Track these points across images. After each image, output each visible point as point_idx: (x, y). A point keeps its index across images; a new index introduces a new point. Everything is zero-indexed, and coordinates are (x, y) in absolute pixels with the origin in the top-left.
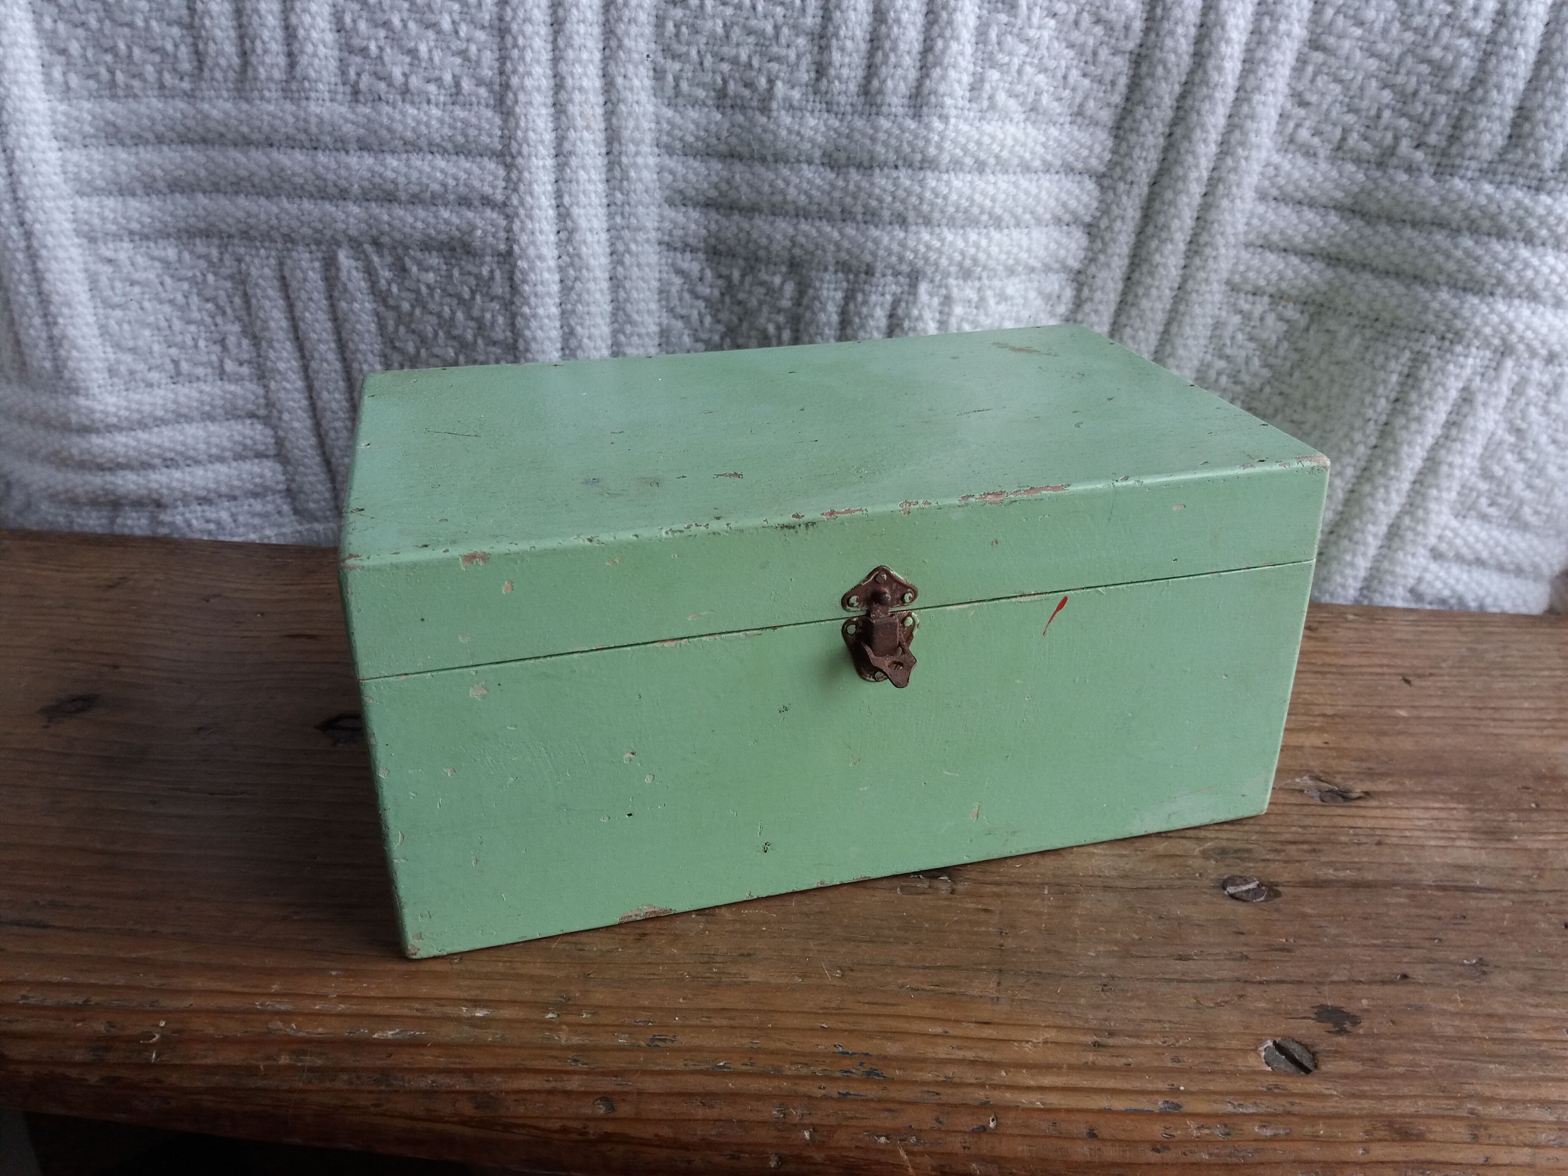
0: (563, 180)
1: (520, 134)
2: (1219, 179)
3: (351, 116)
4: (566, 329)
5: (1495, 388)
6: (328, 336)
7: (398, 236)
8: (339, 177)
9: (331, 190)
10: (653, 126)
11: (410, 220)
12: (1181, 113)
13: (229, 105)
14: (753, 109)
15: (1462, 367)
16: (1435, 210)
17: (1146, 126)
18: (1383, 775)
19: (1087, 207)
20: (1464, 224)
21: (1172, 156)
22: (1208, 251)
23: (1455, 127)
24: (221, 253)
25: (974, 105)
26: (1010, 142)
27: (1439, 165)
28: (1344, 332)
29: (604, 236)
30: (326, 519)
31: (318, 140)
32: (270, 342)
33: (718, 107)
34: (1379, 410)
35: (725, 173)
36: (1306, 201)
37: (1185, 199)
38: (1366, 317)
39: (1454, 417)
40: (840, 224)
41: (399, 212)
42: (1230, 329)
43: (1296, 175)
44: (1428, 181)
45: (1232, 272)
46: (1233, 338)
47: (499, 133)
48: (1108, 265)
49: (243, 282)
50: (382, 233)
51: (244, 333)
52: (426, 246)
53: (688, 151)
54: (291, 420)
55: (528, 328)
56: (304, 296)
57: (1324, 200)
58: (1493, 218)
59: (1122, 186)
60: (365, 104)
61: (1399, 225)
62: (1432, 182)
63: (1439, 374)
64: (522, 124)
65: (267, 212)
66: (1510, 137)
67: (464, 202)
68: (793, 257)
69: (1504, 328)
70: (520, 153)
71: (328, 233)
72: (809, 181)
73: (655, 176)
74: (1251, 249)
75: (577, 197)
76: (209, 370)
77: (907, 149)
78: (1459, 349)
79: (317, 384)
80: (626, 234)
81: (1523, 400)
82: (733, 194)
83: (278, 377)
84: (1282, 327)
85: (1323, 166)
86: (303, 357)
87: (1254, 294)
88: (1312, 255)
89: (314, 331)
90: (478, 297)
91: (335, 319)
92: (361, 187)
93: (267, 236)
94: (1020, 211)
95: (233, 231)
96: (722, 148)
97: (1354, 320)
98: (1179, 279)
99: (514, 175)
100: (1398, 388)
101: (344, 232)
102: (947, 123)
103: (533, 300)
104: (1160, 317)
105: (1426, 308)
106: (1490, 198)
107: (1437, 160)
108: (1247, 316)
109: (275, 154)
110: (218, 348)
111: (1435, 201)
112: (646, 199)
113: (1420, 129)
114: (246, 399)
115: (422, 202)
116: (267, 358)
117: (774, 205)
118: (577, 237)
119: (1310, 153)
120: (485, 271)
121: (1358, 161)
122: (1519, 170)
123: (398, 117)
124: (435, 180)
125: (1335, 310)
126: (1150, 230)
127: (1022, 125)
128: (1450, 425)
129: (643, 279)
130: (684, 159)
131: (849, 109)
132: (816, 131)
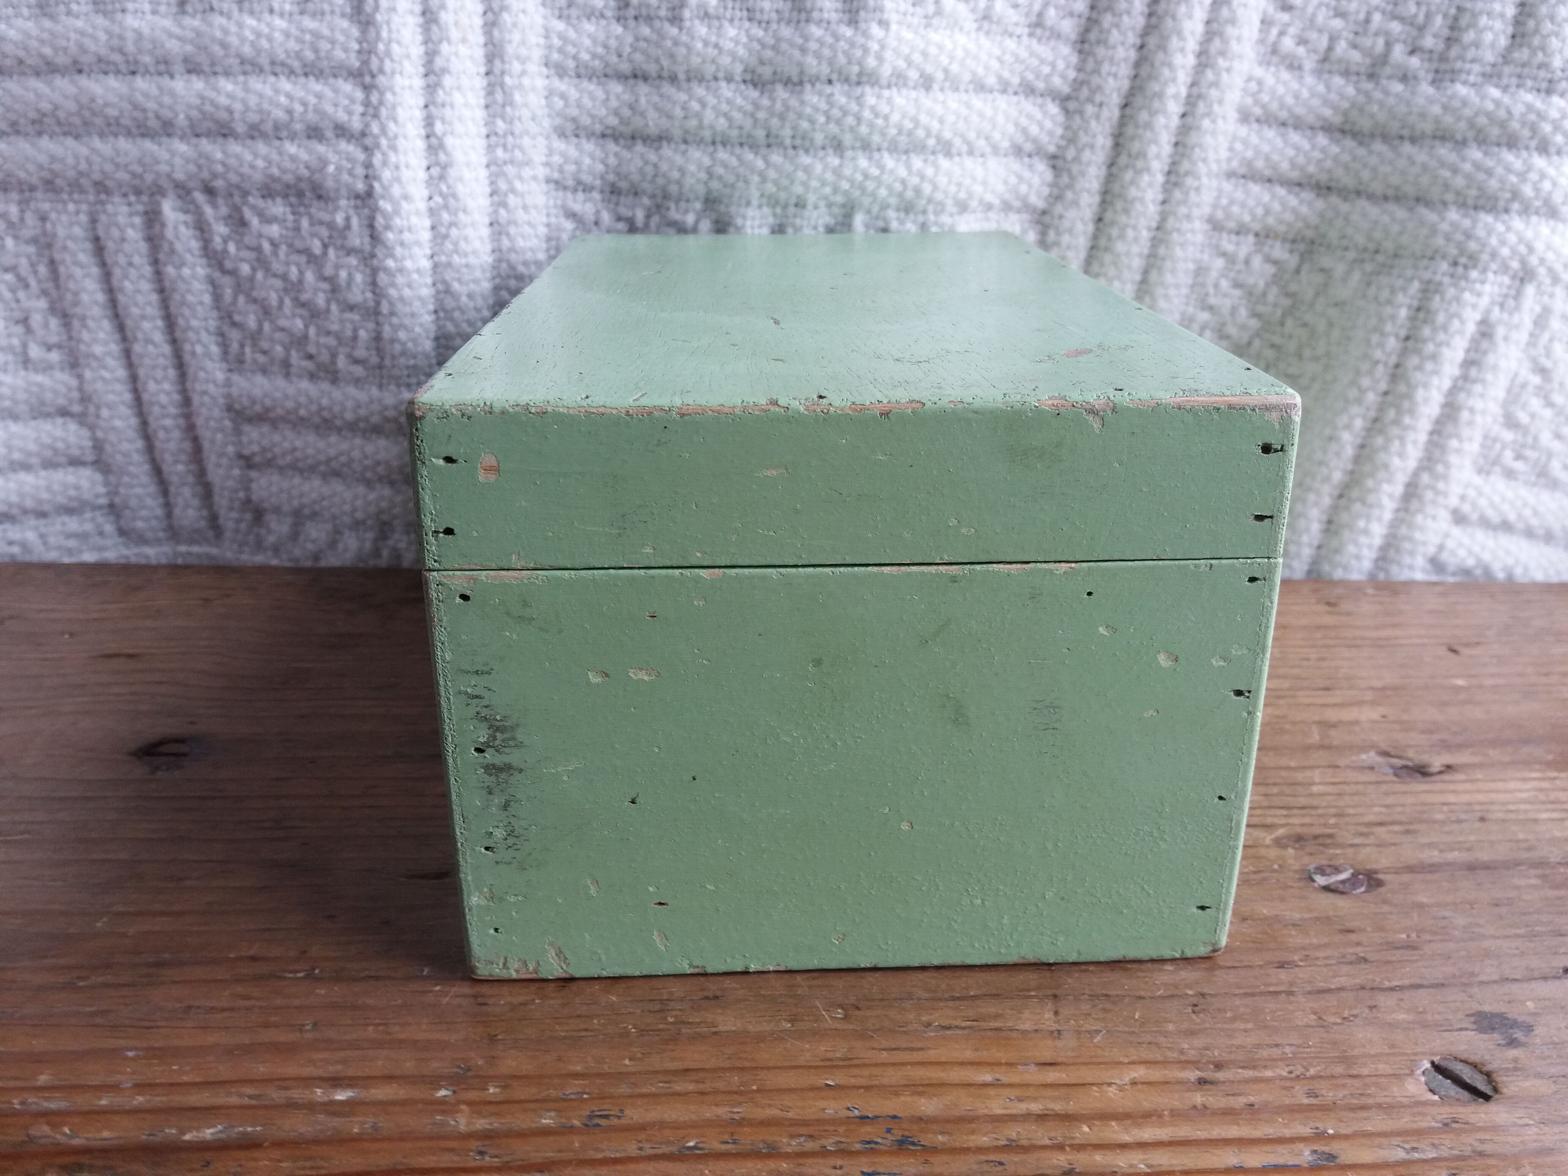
0: (434, 103)
1: (381, 46)
2: (1199, 96)
3: (176, 30)
4: (440, 287)
5: (1516, 319)
6: (153, 311)
7: (234, 178)
8: (161, 105)
9: (153, 123)
10: (542, 41)
11: (248, 157)
12: (1154, 20)
13: (30, 25)
14: (659, 18)
15: (1479, 295)
16: (1437, 120)
17: (1115, 36)
18: (1462, 746)
19: (1051, 134)
20: (1470, 135)
21: (1145, 70)
22: (1189, 182)
23: (1452, 28)
24: (22, 211)
25: (918, 10)
26: (960, 53)
27: (1437, 71)
29: (483, 173)
30: (158, 542)
31: (136, 62)
32: (83, 319)
33: (618, 20)
34: (1388, 350)
35: (627, 97)
36: (1291, 121)
37: (1162, 121)
38: (1365, 250)
39: (1472, 355)
40: (764, 151)
41: (235, 147)
42: (1213, 275)
43: (1281, 90)
44: (1426, 89)
45: (1215, 207)
46: (1216, 286)
47: (356, 47)
48: (1076, 203)
49: (49, 246)
50: (215, 176)
51: (52, 310)
52: (268, 192)
53: (583, 73)
54: (111, 418)
55: (393, 285)
56: (122, 260)
57: (1311, 119)
58: (1503, 125)
59: (1089, 109)
60: (193, 16)
61: (1396, 142)
62: (1431, 90)
63: (1454, 304)
64: (384, 34)
65: (76, 157)
66: (1513, 37)
67: (314, 133)
68: (709, 192)
69: (1522, 249)
70: (381, 71)
71: (149, 178)
72: (729, 102)
73: (543, 102)
74: (1233, 180)
75: (450, 124)
76: (10, 358)
77: (842, 60)
78: (1474, 274)
79: (141, 372)
80: (510, 170)
81: (1546, 336)
82: (638, 122)
83: (94, 364)
84: (1270, 270)
85: (1309, 80)
86: (124, 339)
87: (1238, 233)
88: (1299, 185)
89: (136, 304)
90: (331, 252)
91: (161, 291)
92: (189, 118)
93: (75, 186)
94: (972, 135)
95: (34, 181)
96: (625, 67)
97: (1351, 255)
98: (1157, 217)
99: (374, 98)
100: (1407, 324)
101: (169, 176)
102: (887, 31)
103: (398, 251)
104: (1137, 263)
105: (1434, 231)
106: (1497, 103)
107: (1435, 65)
108: (1230, 259)
109: (83, 81)
110: (19, 329)
111: (1436, 110)
112: (533, 128)
113: (1415, 33)
114: (55, 392)
115: (264, 135)
116: (79, 341)
117: (687, 132)
118: (452, 173)
119: (1294, 66)
120: (339, 218)
121: (1346, 74)
122: (1526, 71)
123: (233, 28)
124: (278, 105)
125: (1329, 247)
126: (1123, 159)
127: (973, 35)
128: (1469, 363)
129: (529, 223)
130: (577, 81)
131: (774, 16)
132: (737, 43)
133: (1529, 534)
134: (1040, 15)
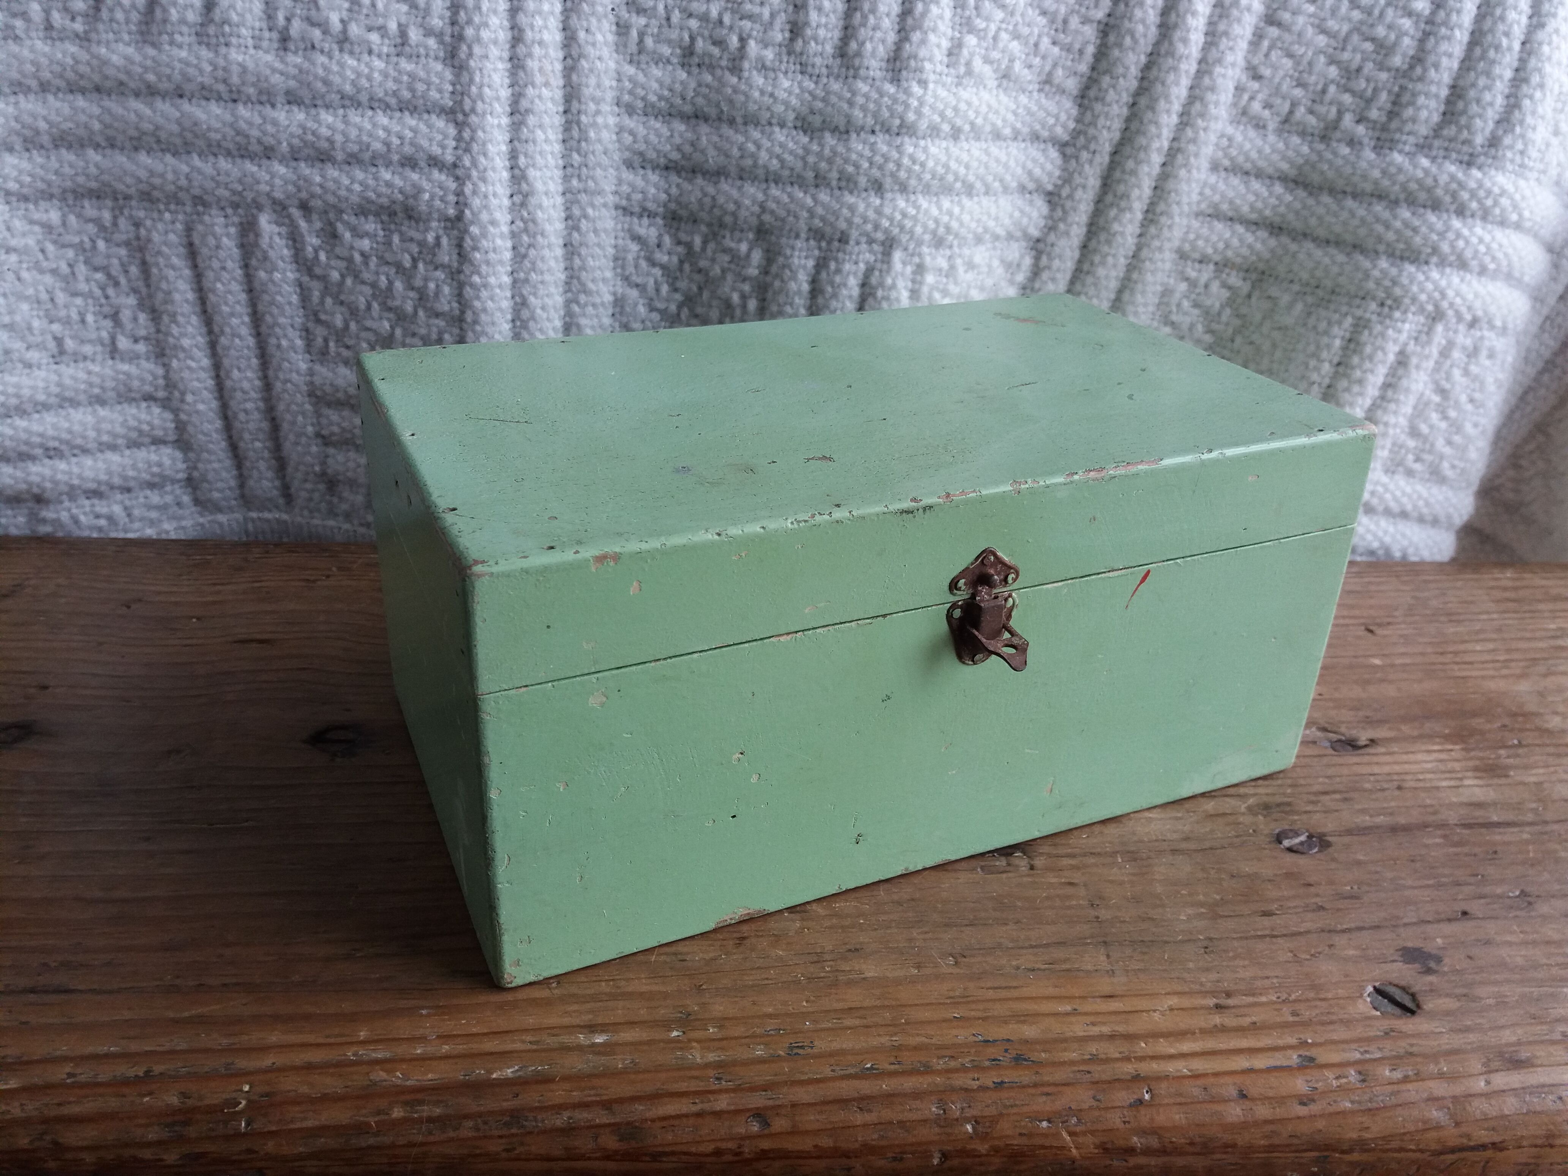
0: (519, 140)
1: (474, 89)
2: (1179, 150)
3: (278, 65)
4: (517, 299)
5: (1427, 351)
6: (242, 309)
7: (331, 199)
8: (265, 133)
9: (255, 147)
10: (614, 83)
11: (346, 181)
12: (1145, 84)
13: (130, 50)
14: (722, 68)
15: (1400, 331)
16: (1376, 183)
17: (1111, 95)
18: (1381, 722)
19: (1050, 174)
20: (1402, 196)
21: (1134, 126)
22: (1163, 220)
23: (1394, 103)
24: (115, 218)
25: (952, 71)
26: (984, 109)
27: (1378, 139)
28: (1286, 298)
29: (559, 200)
30: (231, 509)
31: (239, 92)
32: (173, 316)
33: (683, 65)
34: (1323, 372)
35: (689, 135)
36: (1253, 172)
37: (1146, 169)
38: (1307, 284)
39: (1390, 380)
40: (812, 190)
41: (333, 172)
42: (1177, 295)
43: (1248, 146)
44: (1369, 154)
45: (1184, 240)
46: (1179, 305)
47: (450, 88)
48: (1067, 233)
49: (141, 250)
50: (313, 196)
51: (141, 306)
52: (362, 211)
53: (650, 111)
54: (195, 401)
55: (478, 298)
56: (216, 264)
57: (1270, 171)
58: (1429, 190)
59: (1085, 155)
60: (295, 53)
61: (1340, 196)
62: (1373, 156)
63: (1380, 339)
64: (477, 79)
65: (175, 172)
66: (1444, 114)
67: (409, 162)
68: (762, 223)
69: (1437, 295)
70: (473, 110)
71: (249, 196)
72: (781, 145)
73: (614, 137)
74: (1201, 218)
75: (532, 158)
76: (99, 348)
77: (885, 114)
78: (1397, 314)
79: (226, 362)
80: (583, 198)
81: (1448, 362)
82: (697, 157)
83: (182, 355)
84: (1225, 294)
85: (1272, 138)
86: (210, 332)
87: (1201, 262)
88: (1256, 224)
89: (226, 304)
90: (421, 266)
91: (250, 291)
92: (290, 145)
93: (174, 199)
94: (990, 178)
95: (132, 191)
96: (688, 109)
97: (1296, 287)
98: (1134, 248)
99: (466, 134)
100: (1340, 353)
101: (268, 194)
102: (925, 89)
103: (484, 269)
104: (1114, 284)
105: (1367, 276)
106: (1426, 172)
107: (1377, 134)
108: (1193, 283)
109: (186, 106)
110: (108, 323)
111: (1376, 174)
112: (605, 160)
113: (1362, 104)
114: (142, 380)
115: (360, 162)
116: (168, 334)
117: (742, 169)
118: (533, 201)
119: (1260, 126)
120: (430, 238)
121: (1303, 134)
122: (1452, 145)
123: (335, 68)
124: (377, 138)
125: (1277, 278)
126: (1109, 198)
127: (995, 92)
128: (1387, 386)
129: (598, 245)
130: (645, 119)
131: (824, 71)
132: (790, 93)
133: (1421, 520)
134: (1050, 74)
